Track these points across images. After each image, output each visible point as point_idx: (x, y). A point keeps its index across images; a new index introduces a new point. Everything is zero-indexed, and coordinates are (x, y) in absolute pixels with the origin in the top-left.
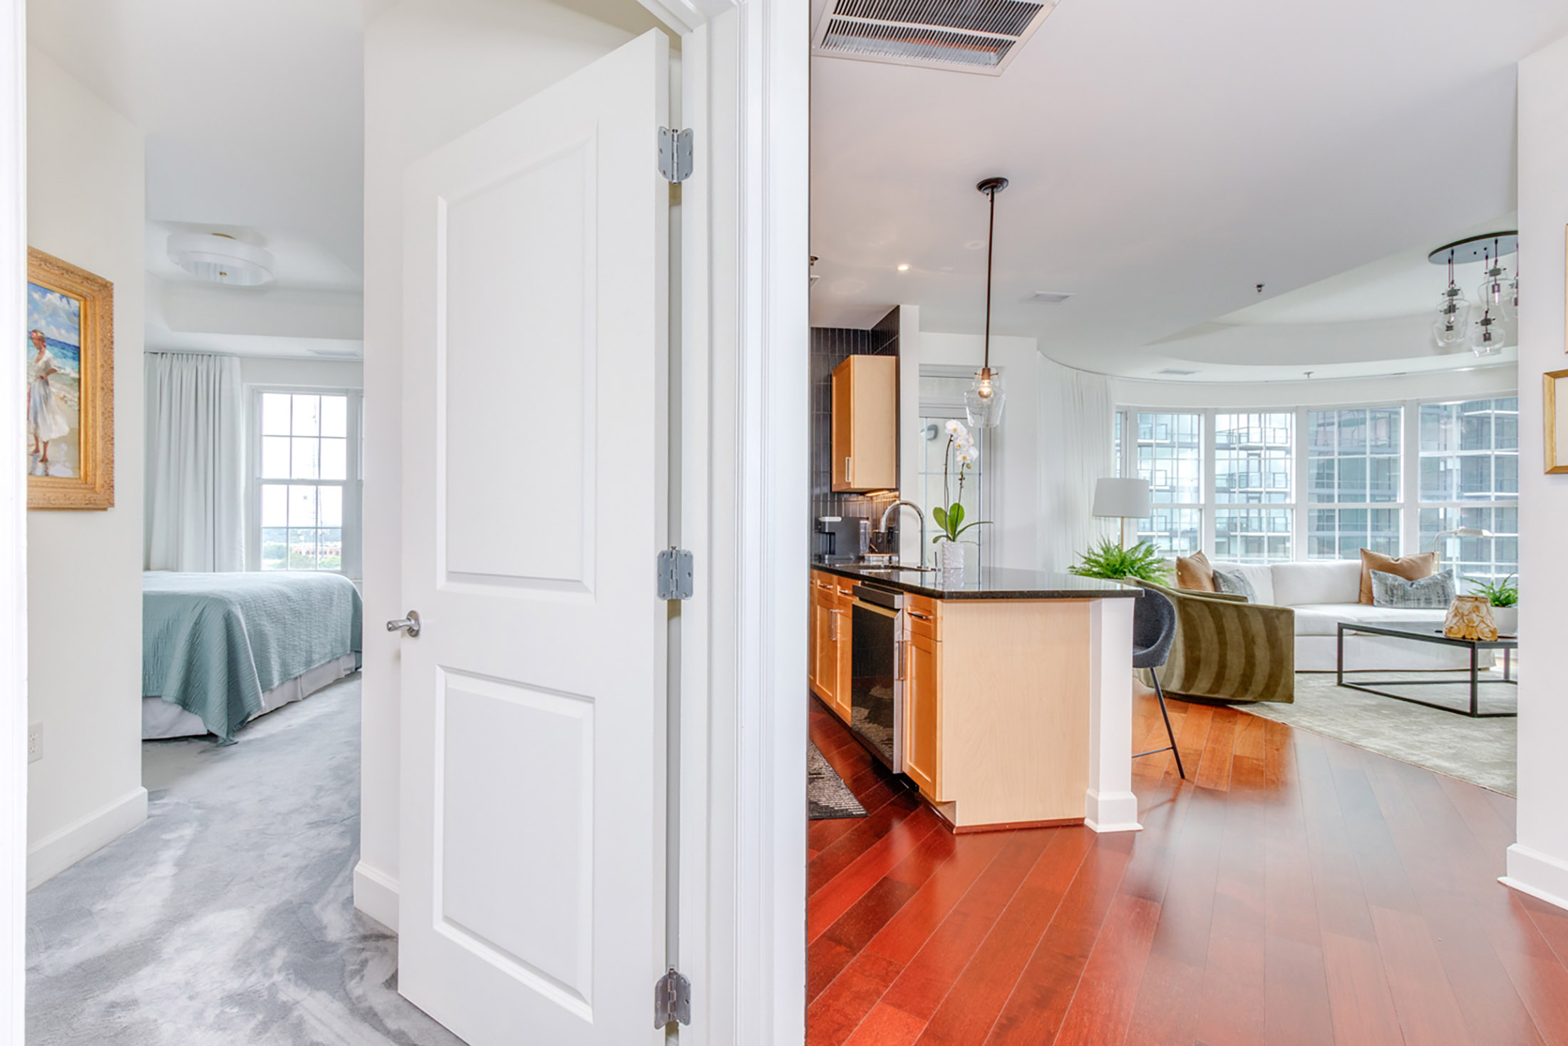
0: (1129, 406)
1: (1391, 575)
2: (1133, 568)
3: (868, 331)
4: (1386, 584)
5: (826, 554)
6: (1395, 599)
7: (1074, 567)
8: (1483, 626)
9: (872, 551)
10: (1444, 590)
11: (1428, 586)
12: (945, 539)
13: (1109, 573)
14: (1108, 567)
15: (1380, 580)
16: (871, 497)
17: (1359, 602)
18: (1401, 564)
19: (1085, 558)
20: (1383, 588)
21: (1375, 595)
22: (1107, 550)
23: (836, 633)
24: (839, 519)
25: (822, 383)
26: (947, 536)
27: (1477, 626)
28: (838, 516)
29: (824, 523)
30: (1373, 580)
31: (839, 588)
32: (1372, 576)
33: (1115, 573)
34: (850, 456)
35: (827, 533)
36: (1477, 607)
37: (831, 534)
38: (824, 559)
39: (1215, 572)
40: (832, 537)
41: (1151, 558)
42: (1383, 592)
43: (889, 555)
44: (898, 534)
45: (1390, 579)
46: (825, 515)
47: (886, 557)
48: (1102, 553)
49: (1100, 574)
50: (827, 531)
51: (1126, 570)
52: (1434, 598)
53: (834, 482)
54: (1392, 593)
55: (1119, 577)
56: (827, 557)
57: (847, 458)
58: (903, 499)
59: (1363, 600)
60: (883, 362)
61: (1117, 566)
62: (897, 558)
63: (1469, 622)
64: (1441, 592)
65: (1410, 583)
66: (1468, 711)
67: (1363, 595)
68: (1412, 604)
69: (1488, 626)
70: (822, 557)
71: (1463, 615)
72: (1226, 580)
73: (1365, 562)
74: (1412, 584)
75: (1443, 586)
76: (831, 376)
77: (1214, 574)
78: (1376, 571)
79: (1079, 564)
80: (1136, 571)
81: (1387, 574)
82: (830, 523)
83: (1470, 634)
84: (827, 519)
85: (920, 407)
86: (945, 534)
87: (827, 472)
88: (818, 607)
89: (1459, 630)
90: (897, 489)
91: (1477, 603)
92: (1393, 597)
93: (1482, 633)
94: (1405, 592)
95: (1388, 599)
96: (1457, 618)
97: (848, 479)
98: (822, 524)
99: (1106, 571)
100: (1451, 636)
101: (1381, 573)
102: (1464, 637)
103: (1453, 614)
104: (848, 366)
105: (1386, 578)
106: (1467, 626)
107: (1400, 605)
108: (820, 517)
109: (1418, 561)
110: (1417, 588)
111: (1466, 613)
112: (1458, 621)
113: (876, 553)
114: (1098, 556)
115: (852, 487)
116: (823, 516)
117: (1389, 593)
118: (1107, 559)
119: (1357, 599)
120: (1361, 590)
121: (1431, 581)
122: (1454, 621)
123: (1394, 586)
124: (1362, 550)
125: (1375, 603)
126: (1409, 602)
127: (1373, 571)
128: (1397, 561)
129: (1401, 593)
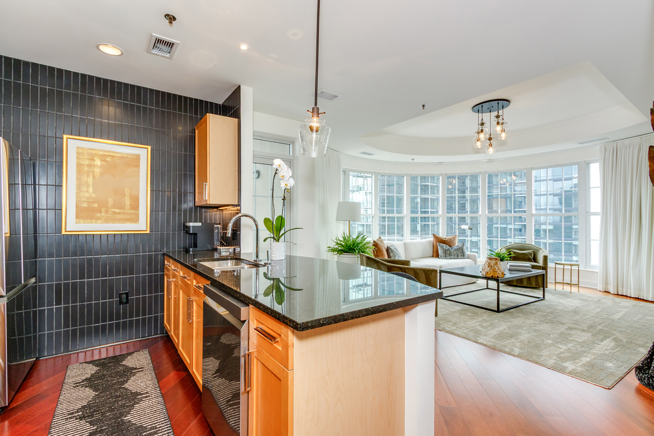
0: (346, 169)
1: (445, 245)
2: (358, 247)
3: (220, 105)
4: (443, 249)
5: (191, 247)
6: (447, 255)
7: (330, 247)
8: (499, 271)
9: (222, 245)
10: (462, 251)
11: (456, 250)
12: (272, 239)
13: (347, 250)
14: (346, 247)
15: (442, 247)
16: (222, 210)
17: (433, 256)
18: (447, 240)
19: (336, 242)
20: (442, 251)
21: (440, 253)
22: (344, 238)
23: (193, 316)
24: (199, 224)
25: (188, 134)
26: (274, 238)
27: (497, 271)
28: (199, 222)
29: (190, 227)
30: (439, 247)
31: (194, 282)
32: (438, 245)
33: (349, 250)
34: (207, 182)
35: (192, 234)
36: (497, 263)
37: (195, 234)
38: (189, 251)
39: (388, 247)
40: (195, 236)
41: (365, 242)
42: (443, 252)
43: (233, 248)
44: (240, 234)
45: (445, 247)
46: (190, 221)
47: (231, 249)
48: (342, 239)
49: (342, 250)
50: (191, 232)
51: (355, 249)
52: (460, 254)
53: (197, 200)
54: (446, 253)
55: (352, 252)
56: (191, 249)
57: (204, 183)
58: (243, 212)
59: (434, 255)
60: (229, 121)
61: (351, 247)
62: (239, 249)
63: (494, 269)
64: (462, 252)
65: (451, 248)
66: (496, 310)
67: (434, 253)
68: (453, 257)
69: (501, 271)
70: (188, 250)
71: (492, 266)
72: (392, 251)
73: (434, 240)
74: (452, 248)
75: (462, 249)
76: (194, 130)
77: (387, 248)
79: (333, 245)
80: (359, 249)
81: (443, 245)
82: (193, 226)
83: (494, 275)
84: (191, 224)
85: (253, 157)
86: (272, 236)
87: (192, 193)
88: (181, 291)
89: (491, 272)
90: (239, 205)
91: (496, 261)
93: (499, 274)
94: (450, 252)
95: (444, 255)
96: (489, 268)
97: (205, 198)
98: (188, 228)
99: (345, 249)
100: (488, 276)
101: (441, 244)
102: (492, 276)
103: (488, 266)
104: (206, 121)
105: (443, 246)
106: (493, 271)
107: (449, 258)
108: (187, 222)
109: (452, 239)
110: (454, 250)
111: (493, 265)
112: (490, 269)
113: (225, 246)
114: (342, 241)
115: (208, 203)
116: (189, 222)
118: (346, 243)
119: (432, 255)
120: (433, 251)
121: (458, 247)
122: (489, 269)
123: (446, 250)
124: (434, 234)
125: (440, 257)
126: (451, 256)
127: (438, 243)
128: (445, 239)
129: (449, 252)
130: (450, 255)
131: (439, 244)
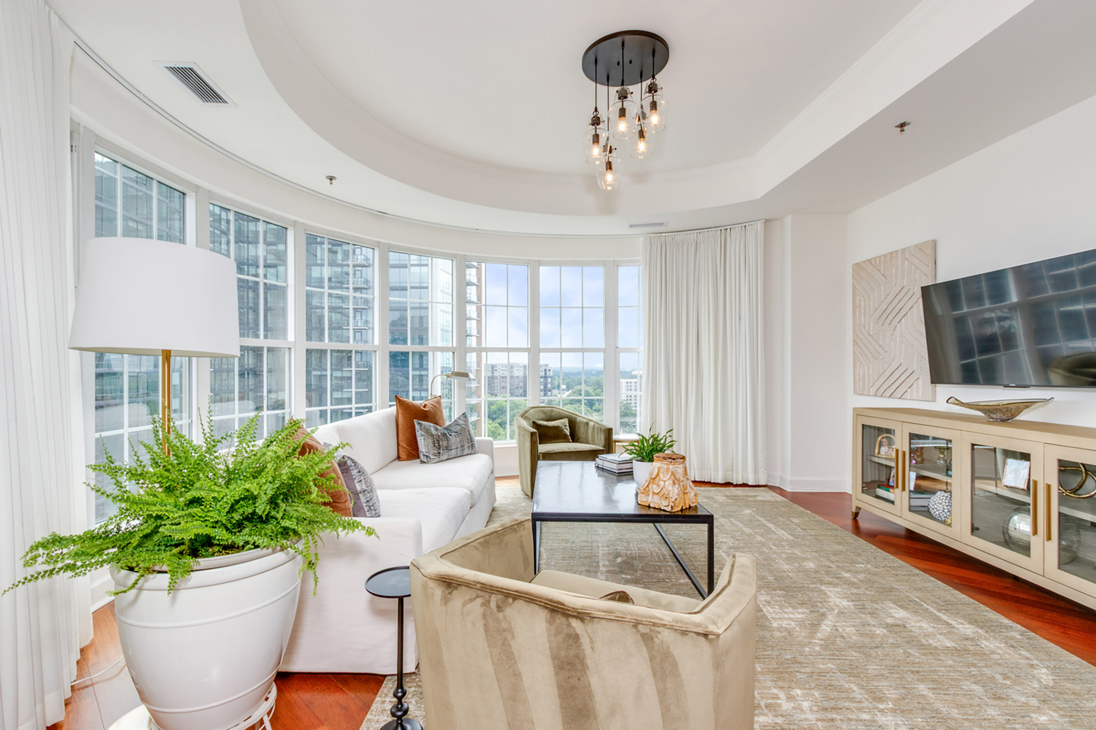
1: (428, 423)
4: (427, 434)
6: (441, 451)
10: (468, 434)
17: (399, 458)
20: (430, 440)
21: (422, 449)
30: (419, 433)
32: (417, 427)
42: (428, 445)
45: (428, 428)
54: (439, 445)
59: (403, 455)
65: (446, 430)
67: (404, 450)
68: (455, 453)
73: (400, 411)
75: (465, 430)
78: (420, 422)
81: (424, 422)
92: (439, 449)
94: (448, 441)
95: (436, 452)
105: (425, 426)
107: (445, 457)
117: (437, 445)
119: (394, 456)
120: (398, 445)
121: (458, 428)
123: (437, 436)
124: (396, 396)
125: (423, 458)
127: (415, 421)
128: (425, 406)
129: (445, 443)
130: (448, 448)
131: (419, 423)
